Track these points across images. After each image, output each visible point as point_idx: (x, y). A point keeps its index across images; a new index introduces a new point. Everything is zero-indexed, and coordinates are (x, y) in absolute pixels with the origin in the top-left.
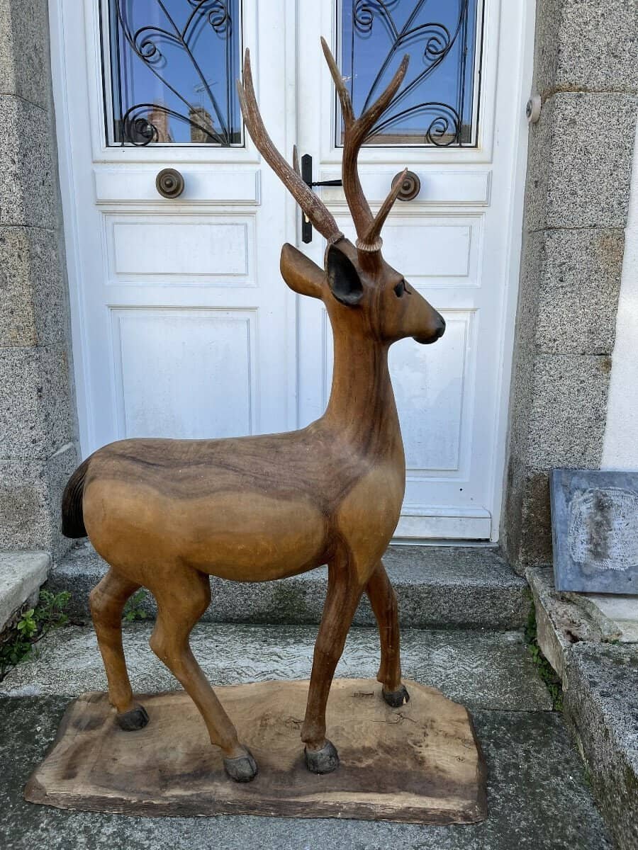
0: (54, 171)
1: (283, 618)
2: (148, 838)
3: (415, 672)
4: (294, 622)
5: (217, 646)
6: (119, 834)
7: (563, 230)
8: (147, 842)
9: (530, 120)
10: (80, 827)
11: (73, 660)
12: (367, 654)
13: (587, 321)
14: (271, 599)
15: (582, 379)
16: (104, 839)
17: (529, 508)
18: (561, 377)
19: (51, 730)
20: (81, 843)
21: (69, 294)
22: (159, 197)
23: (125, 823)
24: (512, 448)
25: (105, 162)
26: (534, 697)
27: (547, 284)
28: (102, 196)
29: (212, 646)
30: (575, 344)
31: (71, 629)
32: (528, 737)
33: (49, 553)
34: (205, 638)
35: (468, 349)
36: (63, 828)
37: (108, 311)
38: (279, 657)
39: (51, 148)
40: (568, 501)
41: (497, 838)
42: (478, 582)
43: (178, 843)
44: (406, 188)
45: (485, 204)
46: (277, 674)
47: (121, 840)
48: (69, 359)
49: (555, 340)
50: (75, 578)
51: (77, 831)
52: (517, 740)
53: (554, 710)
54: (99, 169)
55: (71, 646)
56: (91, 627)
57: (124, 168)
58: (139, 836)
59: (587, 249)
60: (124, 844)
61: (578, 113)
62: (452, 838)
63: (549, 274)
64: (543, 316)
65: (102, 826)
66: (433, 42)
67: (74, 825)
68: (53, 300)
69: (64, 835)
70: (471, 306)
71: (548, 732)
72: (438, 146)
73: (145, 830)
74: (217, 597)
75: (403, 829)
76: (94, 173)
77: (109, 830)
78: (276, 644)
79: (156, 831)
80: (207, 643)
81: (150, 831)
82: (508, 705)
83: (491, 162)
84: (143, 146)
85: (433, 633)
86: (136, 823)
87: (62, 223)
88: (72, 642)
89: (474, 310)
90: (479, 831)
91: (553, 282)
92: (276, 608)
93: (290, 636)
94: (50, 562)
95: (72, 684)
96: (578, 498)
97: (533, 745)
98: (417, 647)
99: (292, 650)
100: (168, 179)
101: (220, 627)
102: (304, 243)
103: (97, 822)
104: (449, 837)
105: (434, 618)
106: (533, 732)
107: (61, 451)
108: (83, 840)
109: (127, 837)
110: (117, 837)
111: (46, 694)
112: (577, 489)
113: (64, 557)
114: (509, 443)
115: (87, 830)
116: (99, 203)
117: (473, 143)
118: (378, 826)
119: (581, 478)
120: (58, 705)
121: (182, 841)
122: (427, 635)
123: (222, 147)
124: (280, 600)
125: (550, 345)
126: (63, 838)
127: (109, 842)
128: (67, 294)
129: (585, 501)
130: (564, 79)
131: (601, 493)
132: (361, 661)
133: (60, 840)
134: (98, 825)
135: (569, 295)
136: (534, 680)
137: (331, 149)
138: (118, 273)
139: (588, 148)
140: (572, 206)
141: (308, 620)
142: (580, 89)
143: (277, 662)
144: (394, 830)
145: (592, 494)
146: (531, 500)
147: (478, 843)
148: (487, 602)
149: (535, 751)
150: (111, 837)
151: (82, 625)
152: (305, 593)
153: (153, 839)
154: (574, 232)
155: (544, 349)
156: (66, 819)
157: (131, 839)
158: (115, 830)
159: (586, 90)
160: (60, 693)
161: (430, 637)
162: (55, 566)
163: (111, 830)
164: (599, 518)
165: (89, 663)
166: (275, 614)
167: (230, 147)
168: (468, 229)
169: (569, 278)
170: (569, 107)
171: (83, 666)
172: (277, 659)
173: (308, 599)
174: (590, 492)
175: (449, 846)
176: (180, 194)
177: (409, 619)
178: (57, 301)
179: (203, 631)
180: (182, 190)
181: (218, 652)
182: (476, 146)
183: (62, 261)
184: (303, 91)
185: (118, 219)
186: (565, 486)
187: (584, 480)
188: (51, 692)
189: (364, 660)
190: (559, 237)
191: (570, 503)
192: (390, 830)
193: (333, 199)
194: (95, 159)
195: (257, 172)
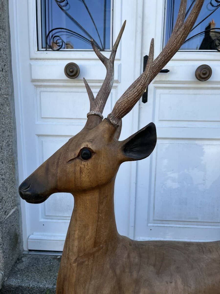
0: (9, 63)
21: (16, 129)
22: (65, 77)
25: (36, 59)
28: (35, 77)
33: (3, 272)
37: (36, 137)
39: (8, 51)
44: (204, 74)
48: (16, 163)
50: (17, 287)
54: (33, 63)
57: (47, 62)
68: (7, 133)
72: (219, 51)
76: (30, 65)
84: (58, 50)
87: (13, 92)
100: (70, 69)
102: (146, 103)
107: (10, 214)
113: (10, 272)
116: (33, 81)
128: (15, 129)
138: (42, 118)
162: (6, 279)
167: (104, 51)
176: (77, 76)
178: (9, 134)
183: (12, 112)
184: (146, 21)
185: (42, 89)
193: (160, 79)
194: (32, 57)
195: (119, 65)
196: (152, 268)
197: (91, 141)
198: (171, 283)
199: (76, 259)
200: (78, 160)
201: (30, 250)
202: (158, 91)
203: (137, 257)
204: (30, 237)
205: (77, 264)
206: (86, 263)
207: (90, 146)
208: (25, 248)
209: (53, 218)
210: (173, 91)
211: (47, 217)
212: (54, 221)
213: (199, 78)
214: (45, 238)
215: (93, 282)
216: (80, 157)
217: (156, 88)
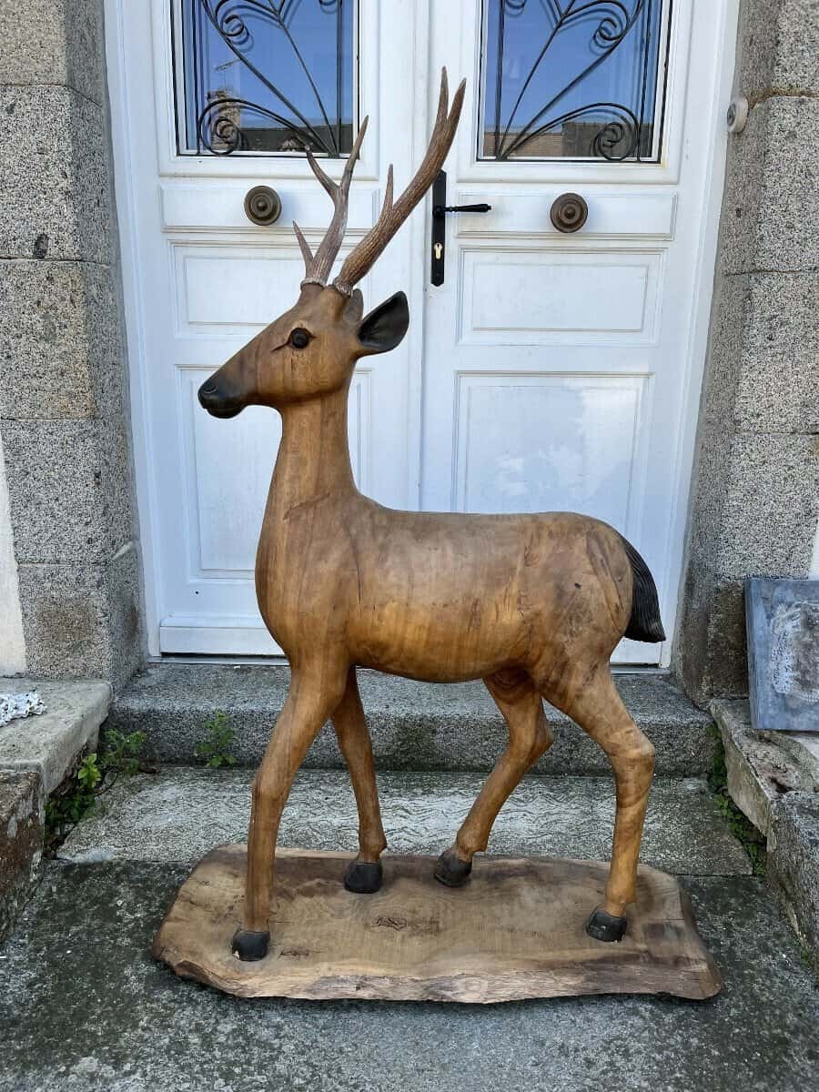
0: (109, 187)
1: (406, 763)
2: (277, 1036)
3: (578, 829)
4: (419, 768)
5: (327, 799)
6: (240, 1031)
7: (776, 274)
8: (277, 1040)
9: (732, 128)
10: (190, 1024)
11: (149, 816)
12: (516, 807)
13: (801, 391)
14: (391, 739)
15: (791, 464)
16: (222, 1039)
17: (717, 626)
18: (764, 462)
19: (136, 905)
20: (194, 1044)
21: (127, 350)
22: (248, 223)
23: (245, 1018)
24: (693, 551)
25: (176, 176)
26: (728, 859)
27: (752, 343)
28: (171, 220)
29: (321, 798)
30: (784, 420)
31: (140, 778)
32: (726, 907)
33: (109, 683)
34: (311, 788)
35: (639, 424)
36: (169, 1026)
37: (177, 371)
38: (407, 811)
39: (106, 156)
40: (769, 617)
41: (705, 1030)
42: (651, 718)
43: (316, 1041)
44: (569, 216)
45: (667, 238)
46: (408, 833)
47: (244, 1039)
48: (128, 434)
49: (758, 415)
50: (143, 714)
51: (187, 1030)
52: (714, 912)
53: (754, 875)
54: (167, 185)
55: (142, 799)
56: (164, 775)
57: (201, 184)
58: (265, 1034)
59: (805, 297)
60: (248, 1045)
61: (799, 123)
62: (650, 1030)
63: (755, 331)
64: (744, 384)
65: (217, 1022)
66: (606, 25)
67: (182, 1022)
68: (111, 357)
69: (171, 1035)
70: (646, 370)
71: (750, 901)
72: (611, 160)
73: (272, 1027)
74: (323, 737)
75: (589, 1020)
76: (161, 192)
77: (227, 1027)
78: (400, 796)
79: (286, 1027)
80: (314, 794)
81: (278, 1027)
82: (697, 868)
83: (676, 183)
84: (225, 154)
85: (594, 781)
86: (260, 1017)
87: (119, 257)
88: (143, 794)
89: (648, 375)
90: (680, 1022)
91: (759, 341)
92: (398, 750)
93: (417, 786)
94: (110, 695)
95: (152, 846)
96: (783, 613)
97: (734, 916)
98: (577, 797)
99: (421, 803)
100: (258, 202)
101: (326, 775)
102: (441, 286)
103: (211, 1018)
104: (645, 1029)
105: (595, 762)
106: (732, 901)
107: (122, 551)
108: (196, 1040)
109: (252, 1035)
110: (238, 1036)
111: (122, 859)
112: (782, 602)
113: (126, 687)
114: (688, 544)
115: (198, 1028)
116: (168, 230)
117: (654, 157)
118: (558, 1016)
119: (786, 589)
120: (139, 873)
121: (320, 1039)
122: (586, 783)
123: (329, 157)
124: (404, 741)
125: (753, 421)
126: (170, 1038)
127: (230, 1042)
128: (126, 350)
129: (791, 617)
130: (782, 80)
131: (811, 608)
132: (509, 815)
133: (167, 1041)
134: (213, 1021)
135: (779, 357)
136: (726, 838)
137: (472, 163)
138: (191, 323)
139: (810, 168)
140: (787, 242)
141: (438, 764)
142: (802, 93)
143: (405, 817)
144: (578, 1021)
145: (799, 609)
146: (721, 615)
147: (681, 1035)
148: (661, 742)
149: (738, 924)
150: (231, 1036)
151: (153, 772)
152: (434, 732)
153: (284, 1037)
154: (789, 276)
155: (745, 425)
156: (170, 1015)
157: (257, 1037)
158: (235, 1027)
159: (810, 94)
160: (140, 857)
161: (590, 786)
162: (117, 699)
163: (229, 1028)
164: (807, 639)
165: (170, 820)
166: (396, 758)
167: (339, 158)
168: (644, 269)
169: (780, 334)
170: (788, 116)
171: (162, 824)
172: (405, 814)
173: (438, 740)
174: (797, 606)
175: (647, 1040)
176: (274, 222)
177: (563, 764)
178: (116, 359)
179: (306, 779)
180: (279, 214)
181: (329, 806)
182: (658, 162)
183: (119, 306)
185: (192, 251)
186: (766, 599)
187: (790, 591)
188: (128, 856)
189: (513, 815)
190: (770, 282)
191: (772, 620)
192: (574, 1022)
193: (471, 229)
194: (164, 171)
195: (375, 192)
197: (308, 319)
199: (288, 513)
200: (287, 348)
201: (165, 655)
202: (470, 257)
204: (167, 622)
207: (306, 325)
208: (154, 651)
209: (220, 574)
210: (505, 257)
211: (205, 572)
212: (224, 582)
213: (558, 226)
214: (202, 623)
216: (291, 344)
217: (464, 249)
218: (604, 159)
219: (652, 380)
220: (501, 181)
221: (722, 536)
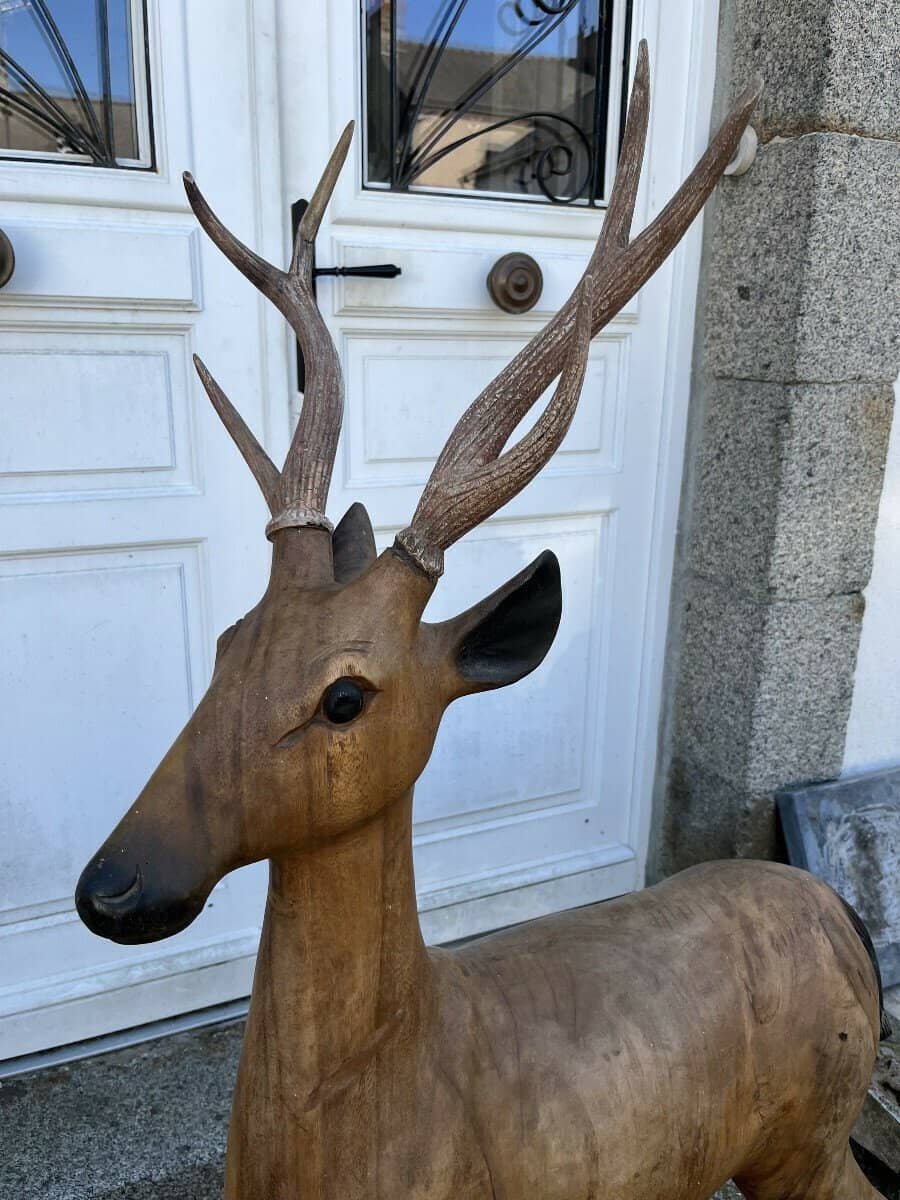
7: (817, 386)
13: (840, 540)
15: (828, 636)
18: (800, 638)
24: (683, 746)
27: (790, 482)
30: (822, 580)
40: (821, 845)
44: (520, 289)
45: (633, 319)
49: (796, 577)
59: (847, 417)
61: (850, 174)
63: (794, 465)
64: (781, 539)
70: (606, 505)
72: (556, 202)
89: (608, 513)
91: (799, 478)
96: (833, 835)
112: (829, 819)
119: (831, 800)
123: (95, 164)
125: (789, 587)
129: (843, 838)
130: (833, 107)
131: (859, 818)
135: (819, 498)
137: (357, 193)
139: (859, 239)
140: (831, 343)
142: (854, 130)
145: (849, 825)
146: (750, 844)
154: (833, 388)
155: (780, 593)
159: (862, 132)
164: (864, 863)
168: (601, 365)
169: (821, 468)
170: (838, 162)
174: (847, 821)
176: (5, 283)
180: (12, 274)
184: (291, 52)
186: (813, 819)
187: (835, 802)
190: (812, 398)
191: (825, 847)
193: (365, 302)
196: (553, 1028)
197: (361, 647)
198: (618, 1053)
199: (316, 1091)
200: (317, 730)
203: (497, 1008)
205: (319, 1107)
206: (356, 1090)
207: (362, 667)
210: (410, 346)
215: (389, 1149)
216: (322, 716)
217: (348, 333)
218: (543, 198)
219: (614, 518)
220: (403, 226)
221: (753, 743)
